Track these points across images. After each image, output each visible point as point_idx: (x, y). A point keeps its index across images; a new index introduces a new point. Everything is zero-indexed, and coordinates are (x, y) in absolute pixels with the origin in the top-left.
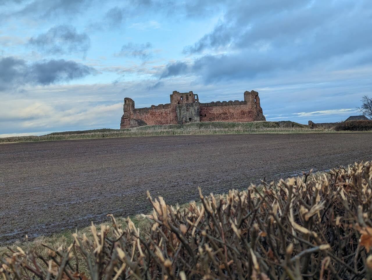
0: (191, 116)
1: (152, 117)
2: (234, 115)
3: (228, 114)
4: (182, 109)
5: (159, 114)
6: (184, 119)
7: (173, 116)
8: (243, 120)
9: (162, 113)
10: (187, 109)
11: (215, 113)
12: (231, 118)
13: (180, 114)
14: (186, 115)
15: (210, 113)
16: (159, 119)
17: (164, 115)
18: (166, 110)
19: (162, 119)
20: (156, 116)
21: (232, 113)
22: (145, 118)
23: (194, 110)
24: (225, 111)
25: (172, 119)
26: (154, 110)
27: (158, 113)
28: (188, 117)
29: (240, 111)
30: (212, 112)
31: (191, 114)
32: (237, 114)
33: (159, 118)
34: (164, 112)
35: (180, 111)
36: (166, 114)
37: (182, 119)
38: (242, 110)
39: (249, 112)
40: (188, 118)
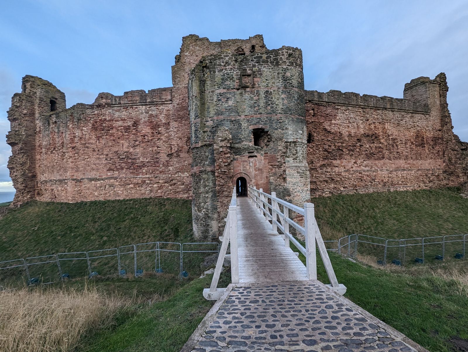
0: (264, 117)
1: (98, 138)
2: (397, 145)
3: (382, 141)
4: (213, 78)
5: (127, 129)
6: (224, 133)
7: (180, 135)
8: (420, 162)
9: (136, 124)
10: (244, 75)
11: (345, 132)
12: (391, 155)
13: (203, 104)
14: (236, 110)
15: (325, 130)
16: (124, 146)
17: (146, 130)
18: (154, 110)
19: (134, 146)
20: (112, 135)
21: (394, 140)
22: (72, 141)
23: (280, 83)
24: (372, 126)
25: (175, 149)
26: (107, 111)
27: (120, 123)
28: (244, 125)
29: (412, 133)
30: (334, 129)
31: (262, 103)
32: (406, 143)
33: (126, 144)
34: (144, 118)
35: (202, 92)
36: (155, 127)
37: (214, 130)
38: (418, 131)
39: (435, 140)
40: (247, 129)
